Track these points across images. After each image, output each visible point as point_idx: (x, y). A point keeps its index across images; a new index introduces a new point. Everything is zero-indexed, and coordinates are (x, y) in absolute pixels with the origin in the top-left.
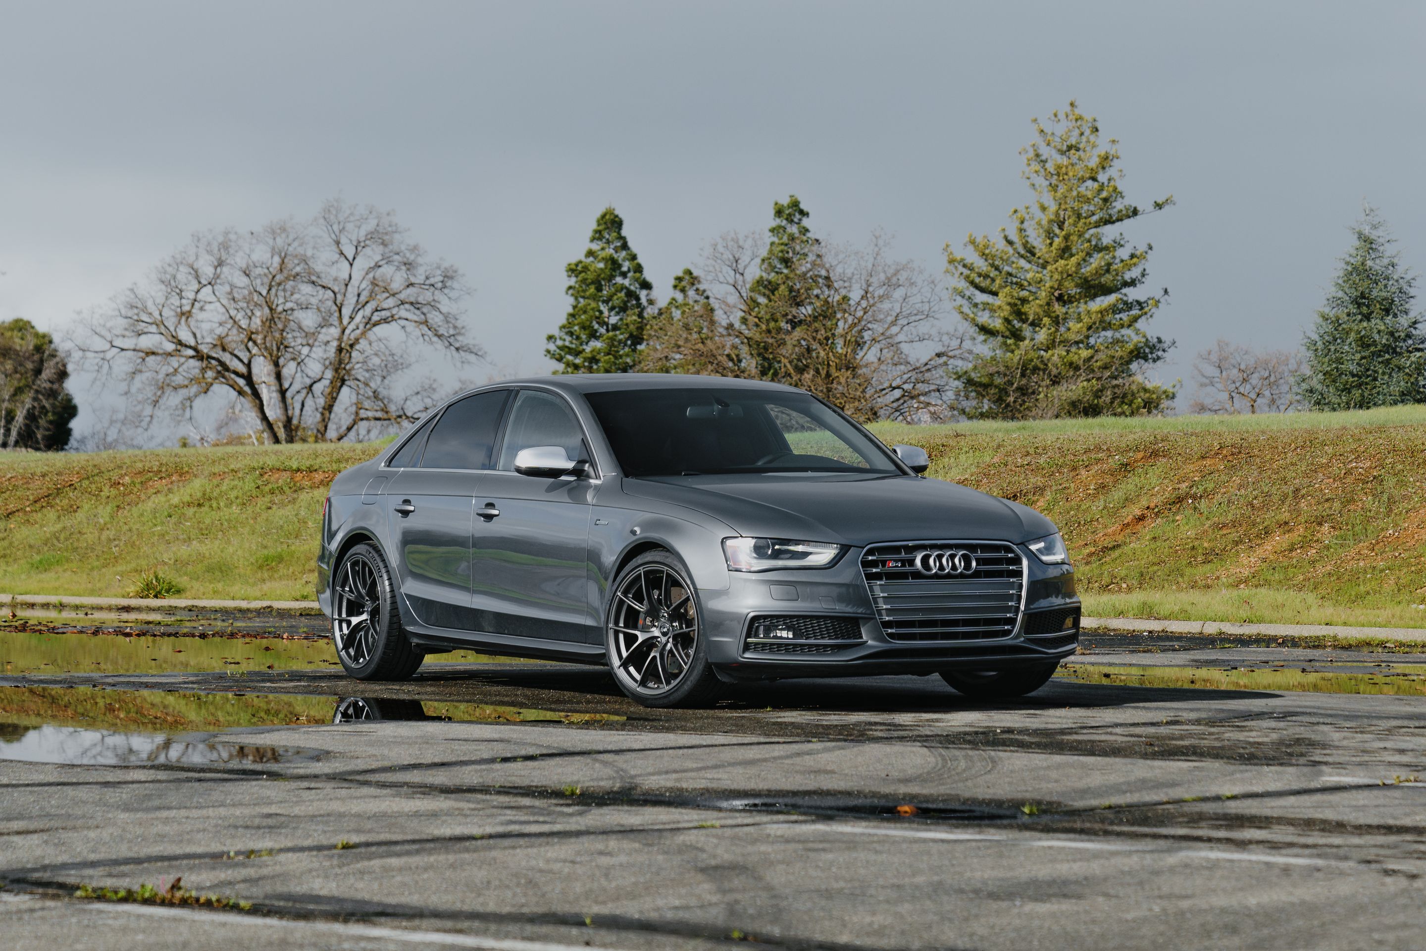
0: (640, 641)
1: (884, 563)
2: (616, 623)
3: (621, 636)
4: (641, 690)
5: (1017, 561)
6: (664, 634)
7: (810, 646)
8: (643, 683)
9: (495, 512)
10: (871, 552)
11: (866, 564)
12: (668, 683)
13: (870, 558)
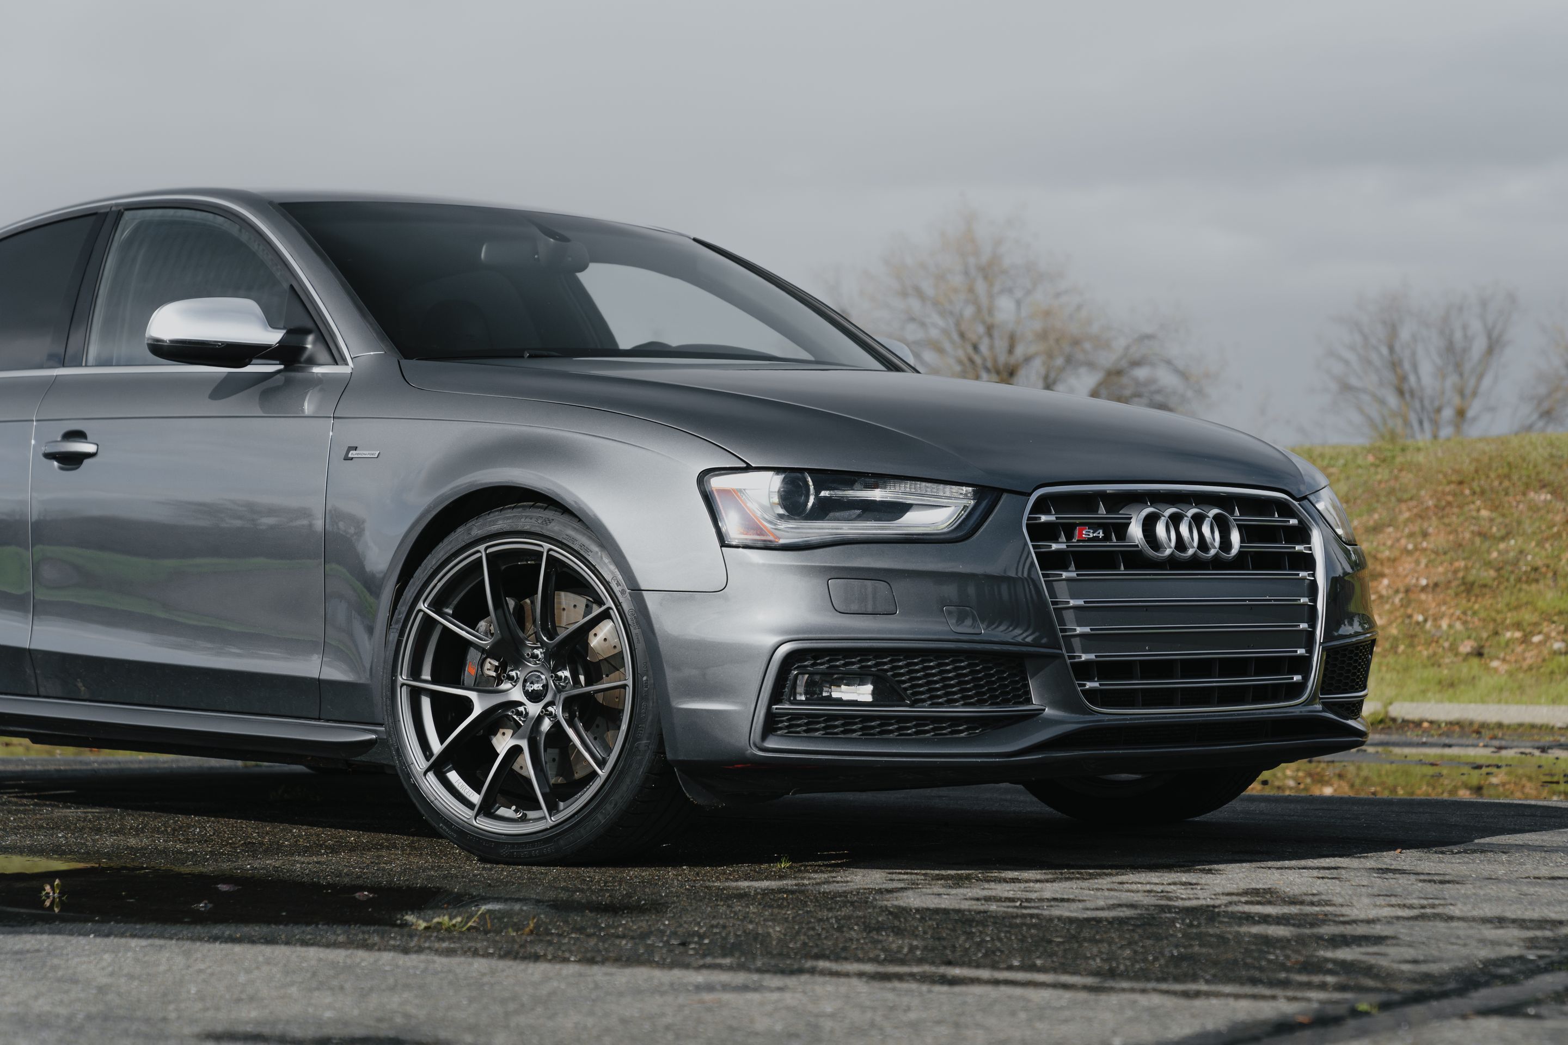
0: (477, 711)
1: (1069, 530)
2: (415, 673)
3: (426, 703)
4: (484, 824)
5: (1302, 534)
6: (534, 697)
7: (921, 720)
8: (486, 809)
9: (88, 448)
10: (1042, 506)
11: (1040, 532)
12: (553, 809)
13: (1044, 518)
